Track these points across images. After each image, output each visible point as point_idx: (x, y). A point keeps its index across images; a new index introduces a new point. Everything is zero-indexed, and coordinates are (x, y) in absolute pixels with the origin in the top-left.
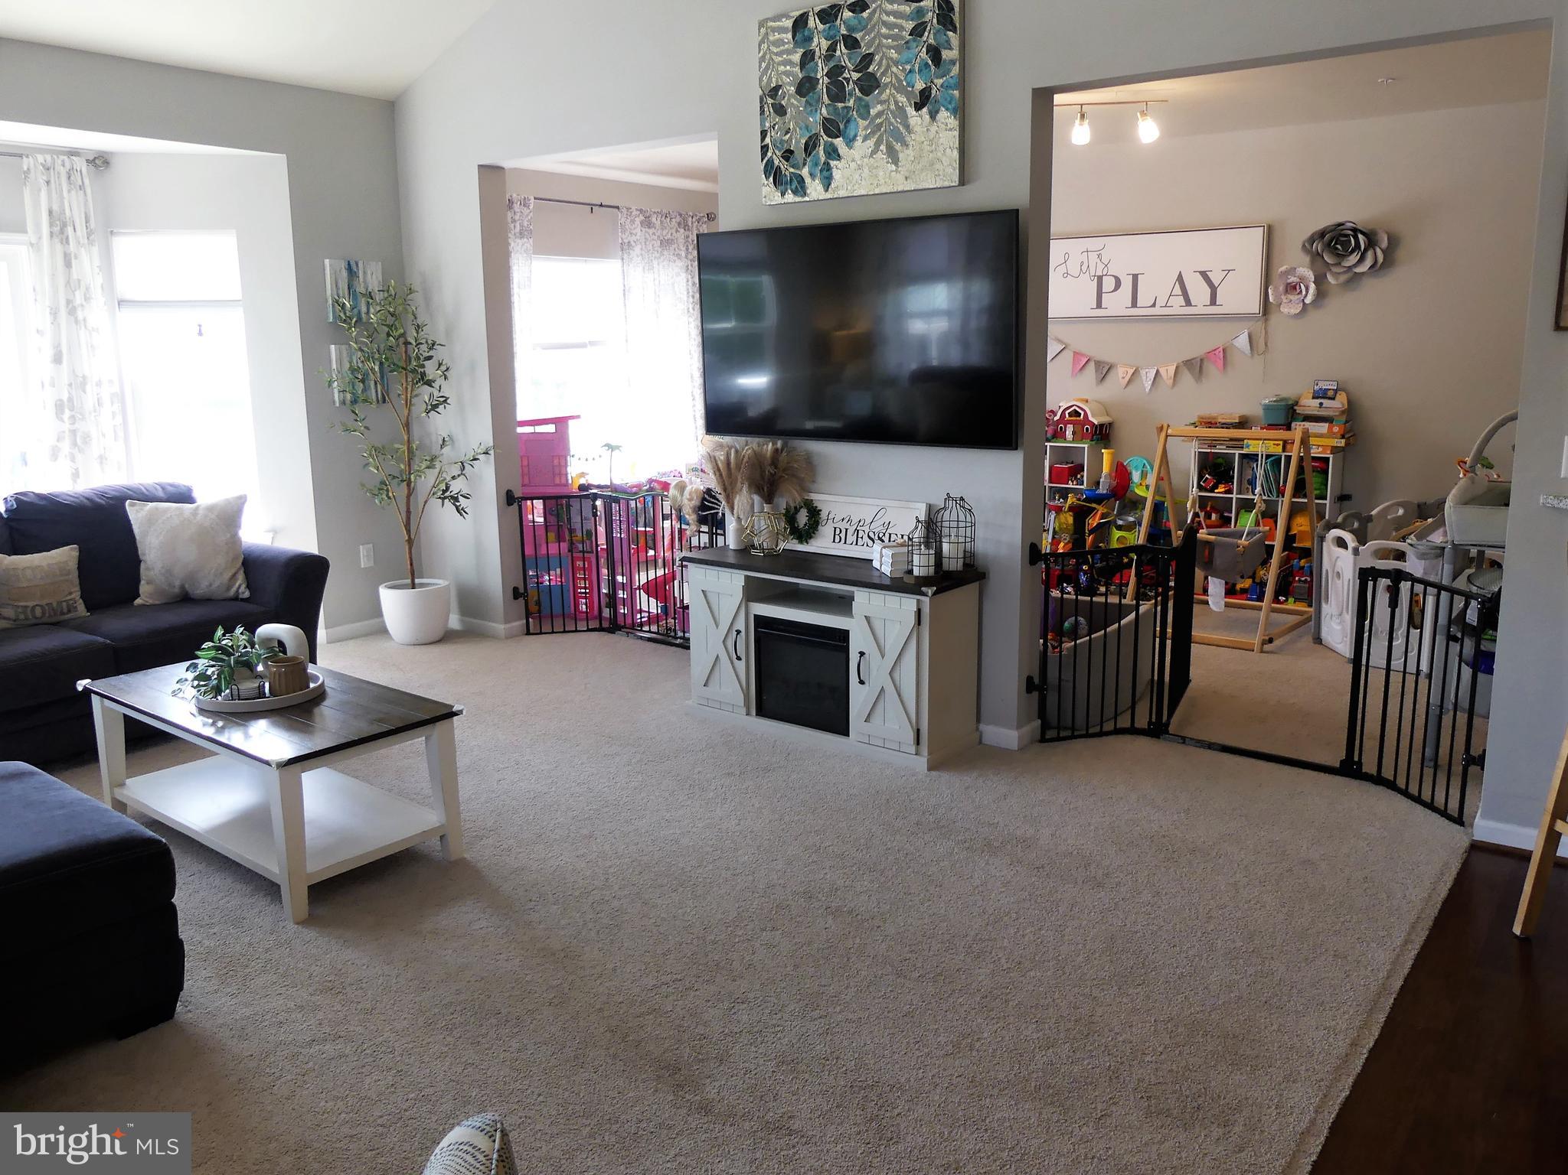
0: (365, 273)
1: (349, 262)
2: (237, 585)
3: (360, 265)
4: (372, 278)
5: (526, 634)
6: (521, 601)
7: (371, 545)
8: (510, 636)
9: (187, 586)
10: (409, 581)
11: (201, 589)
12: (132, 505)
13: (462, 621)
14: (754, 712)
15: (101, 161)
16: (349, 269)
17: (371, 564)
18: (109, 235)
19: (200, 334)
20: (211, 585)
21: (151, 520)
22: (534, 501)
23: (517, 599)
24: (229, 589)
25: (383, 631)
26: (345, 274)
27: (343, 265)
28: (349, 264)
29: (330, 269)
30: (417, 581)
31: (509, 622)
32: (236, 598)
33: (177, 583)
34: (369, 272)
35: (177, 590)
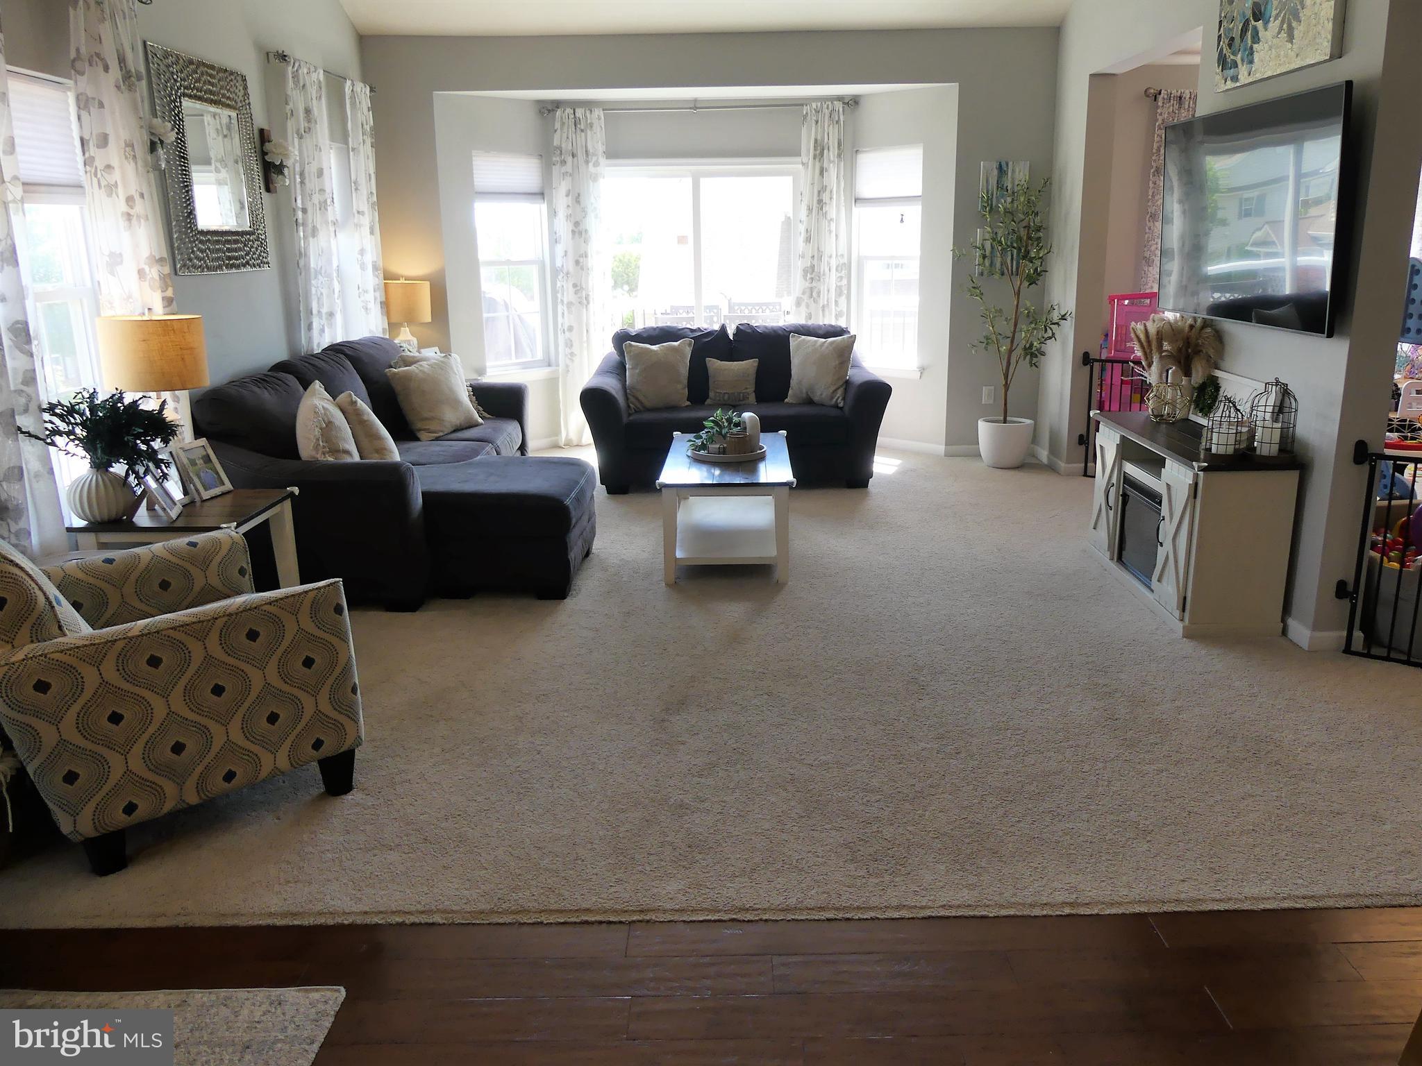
0: (1013, 171)
1: (1000, 163)
2: (836, 398)
3: (1010, 164)
4: (1019, 174)
5: (1084, 476)
6: (1083, 447)
7: (993, 387)
8: (1070, 475)
9: (809, 393)
10: (1002, 418)
11: (816, 398)
12: (793, 336)
13: (1049, 458)
14: (1115, 558)
15: (853, 103)
16: (1000, 168)
17: (991, 402)
18: (854, 155)
19: (902, 220)
20: (821, 395)
21: (798, 347)
22: (1114, 364)
23: (1081, 444)
24: (832, 398)
25: (978, 455)
26: (995, 172)
27: (995, 165)
28: (1000, 166)
29: (986, 170)
30: (1008, 418)
31: (1069, 463)
32: (836, 406)
33: (804, 391)
34: (1017, 170)
35: (804, 395)
